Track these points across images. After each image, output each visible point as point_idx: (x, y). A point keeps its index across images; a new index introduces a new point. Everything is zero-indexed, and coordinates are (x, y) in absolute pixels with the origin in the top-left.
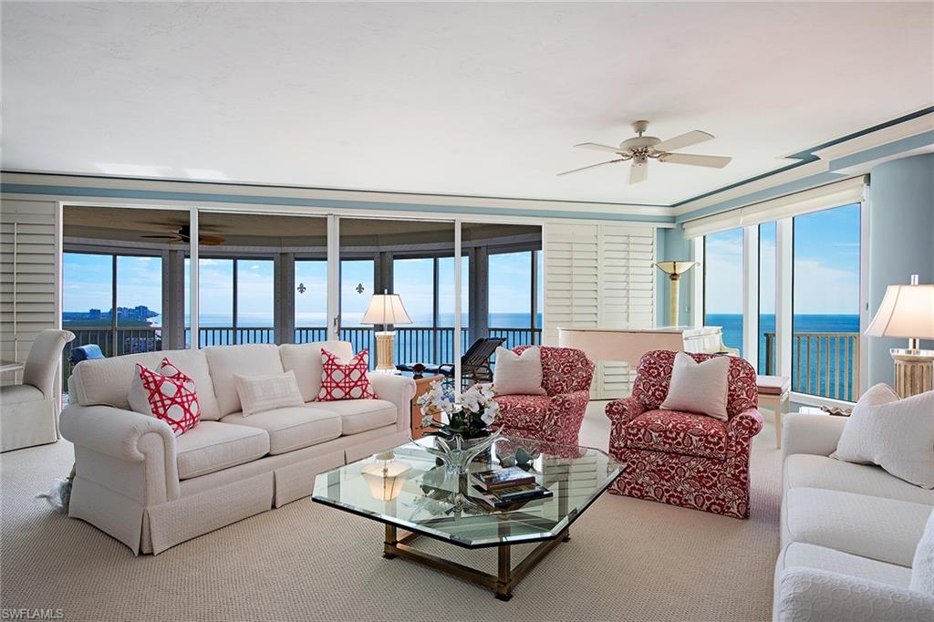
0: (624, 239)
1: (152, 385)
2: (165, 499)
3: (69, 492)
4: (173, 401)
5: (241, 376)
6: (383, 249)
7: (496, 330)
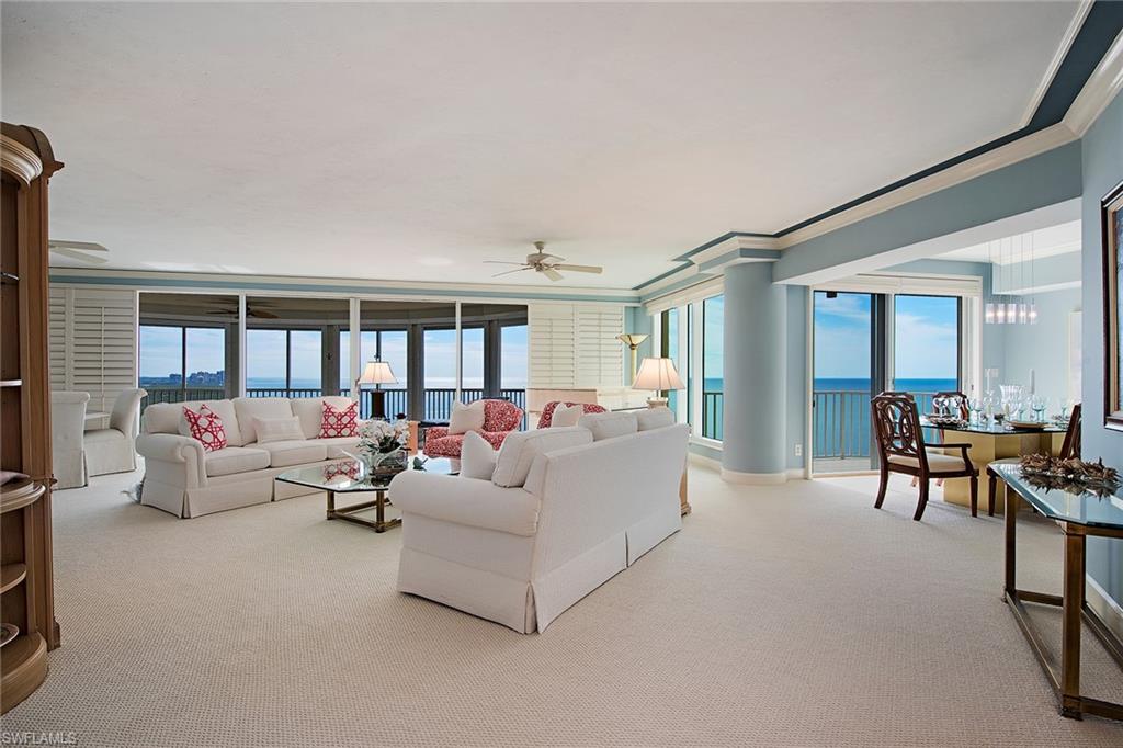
0: (596, 316)
1: (193, 420)
2: (197, 485)
3: (141, 489)
4: (206, 430)
5: (257, 418)
6: (413, 321)
7: (507, 391)
